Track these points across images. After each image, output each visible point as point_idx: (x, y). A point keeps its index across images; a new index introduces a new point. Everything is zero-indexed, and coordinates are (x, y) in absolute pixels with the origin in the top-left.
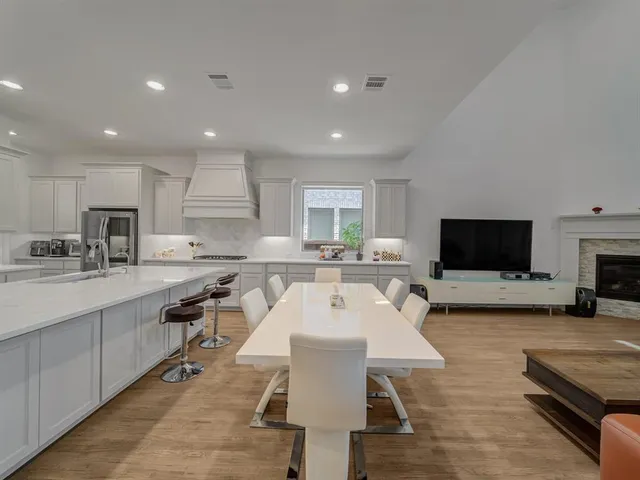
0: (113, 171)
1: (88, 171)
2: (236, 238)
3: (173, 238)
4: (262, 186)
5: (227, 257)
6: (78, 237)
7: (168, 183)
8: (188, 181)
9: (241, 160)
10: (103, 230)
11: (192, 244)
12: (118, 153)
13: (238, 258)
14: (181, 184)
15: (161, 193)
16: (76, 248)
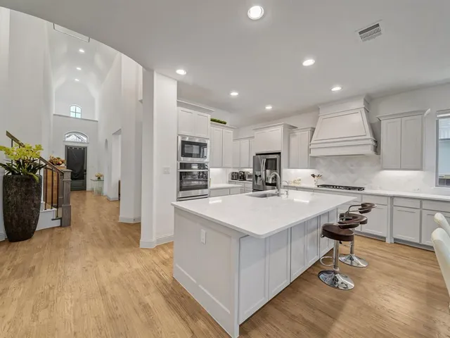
0: (267, 131)
1: (256, 133)
2: (352, 172)
3: (299, 171)
4: (384, 124)
5: (347, 188)
6: (250, 171)
7: (298, 133)
8: (313, 130)
9: (360, 104)
10: (263, 167)
11: (313, 176)
12: (267, 120)
13: (360, 189)
14: (307, 133)
15: (293, 140)
16: (250, 176)
